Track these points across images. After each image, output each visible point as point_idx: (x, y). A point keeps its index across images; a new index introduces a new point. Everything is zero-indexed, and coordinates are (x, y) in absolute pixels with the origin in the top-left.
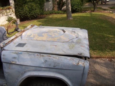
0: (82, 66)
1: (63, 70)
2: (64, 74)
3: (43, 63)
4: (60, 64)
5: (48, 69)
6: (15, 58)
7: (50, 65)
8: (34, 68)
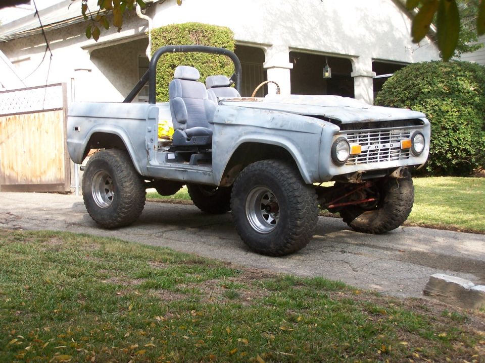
0: (320, 127)
1: (292, 133)
2: (293, 141)
3: (268, 122)
4: (290, 122)
5: (273, 132)
6: (232, 115)
7: (276, 124)
8: (253, 129)
